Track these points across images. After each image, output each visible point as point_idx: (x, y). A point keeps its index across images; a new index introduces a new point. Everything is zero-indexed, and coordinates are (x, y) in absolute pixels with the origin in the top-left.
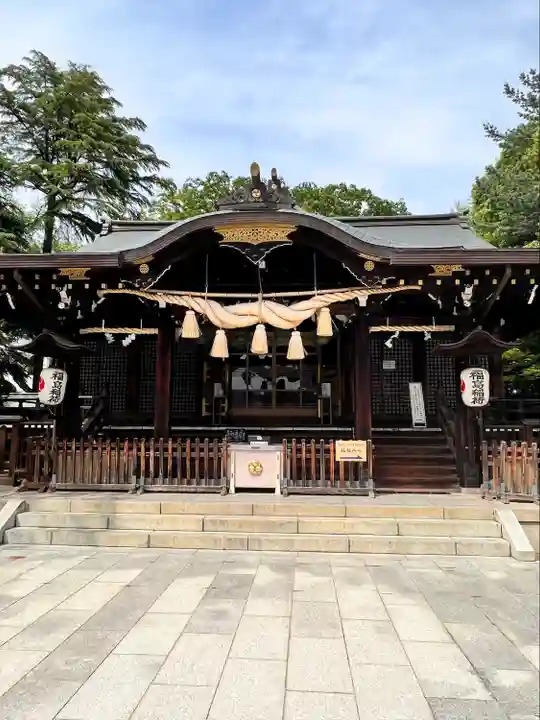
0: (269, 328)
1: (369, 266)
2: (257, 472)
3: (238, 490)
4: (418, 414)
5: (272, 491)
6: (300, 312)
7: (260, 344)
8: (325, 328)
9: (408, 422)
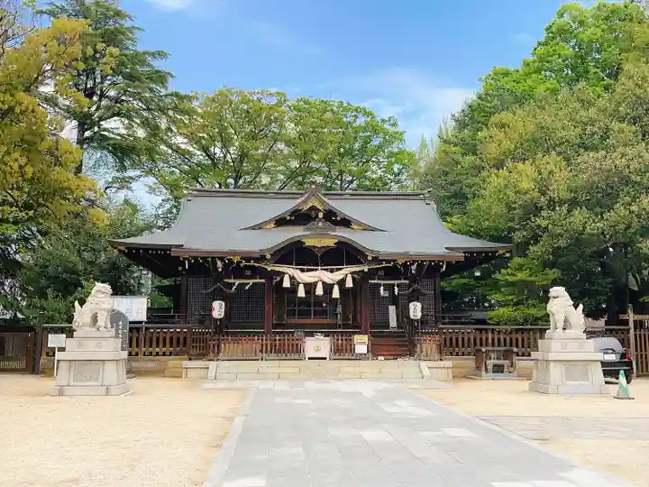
0: (324, 283)
1: (370, 258)
2: (318, 350)
3: (309, 359)
4: (393, 322)
5: (325, 359)
6: (338, 276)
7: (319, 291)
8: (349, 284)
9: (388, 327)
